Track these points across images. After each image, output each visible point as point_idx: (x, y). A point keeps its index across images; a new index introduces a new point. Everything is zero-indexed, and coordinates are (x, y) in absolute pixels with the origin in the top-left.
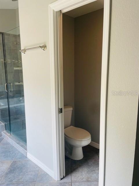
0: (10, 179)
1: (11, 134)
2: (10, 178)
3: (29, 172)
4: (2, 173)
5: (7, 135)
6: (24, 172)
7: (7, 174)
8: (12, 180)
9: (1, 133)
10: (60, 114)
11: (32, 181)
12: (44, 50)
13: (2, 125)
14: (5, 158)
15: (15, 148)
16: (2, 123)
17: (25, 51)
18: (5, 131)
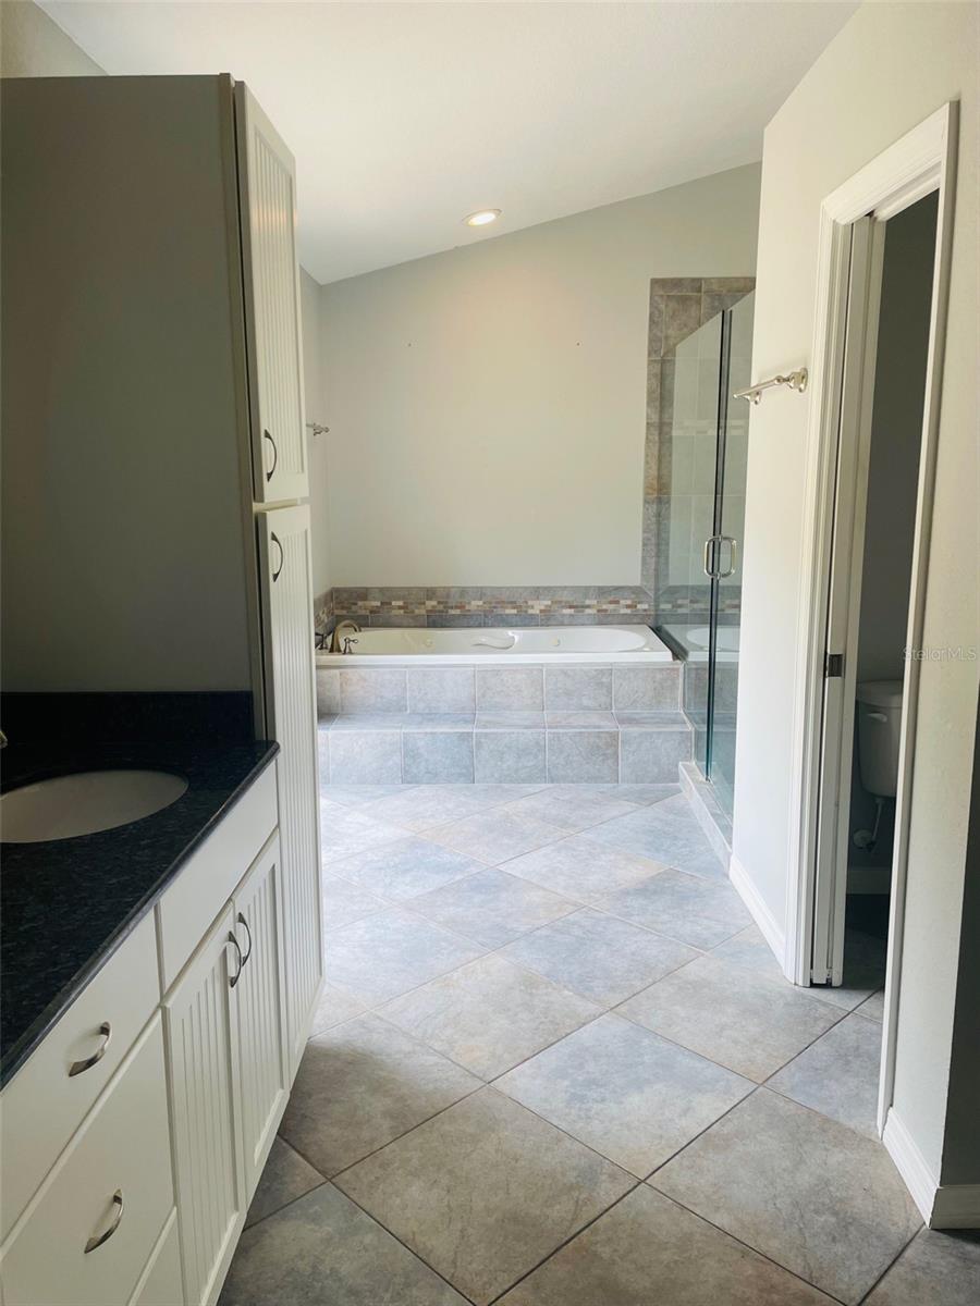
0: (626, 910)
1: (707, 779)
2: (627, 907)
3: (706, 918)
4: (613, 884)
5: (693, 780)
6: (688, 911)
7: (626, 893)
8: (632, 915)
9: (677, 766)
10: (827, 680)
11: (696, 944)
12: (801, 390)
13: (681, 733)
14: (648, 850)
15: (704, 834)
16: (689, 724)
17: (758, 394)
18: (693, 763)
